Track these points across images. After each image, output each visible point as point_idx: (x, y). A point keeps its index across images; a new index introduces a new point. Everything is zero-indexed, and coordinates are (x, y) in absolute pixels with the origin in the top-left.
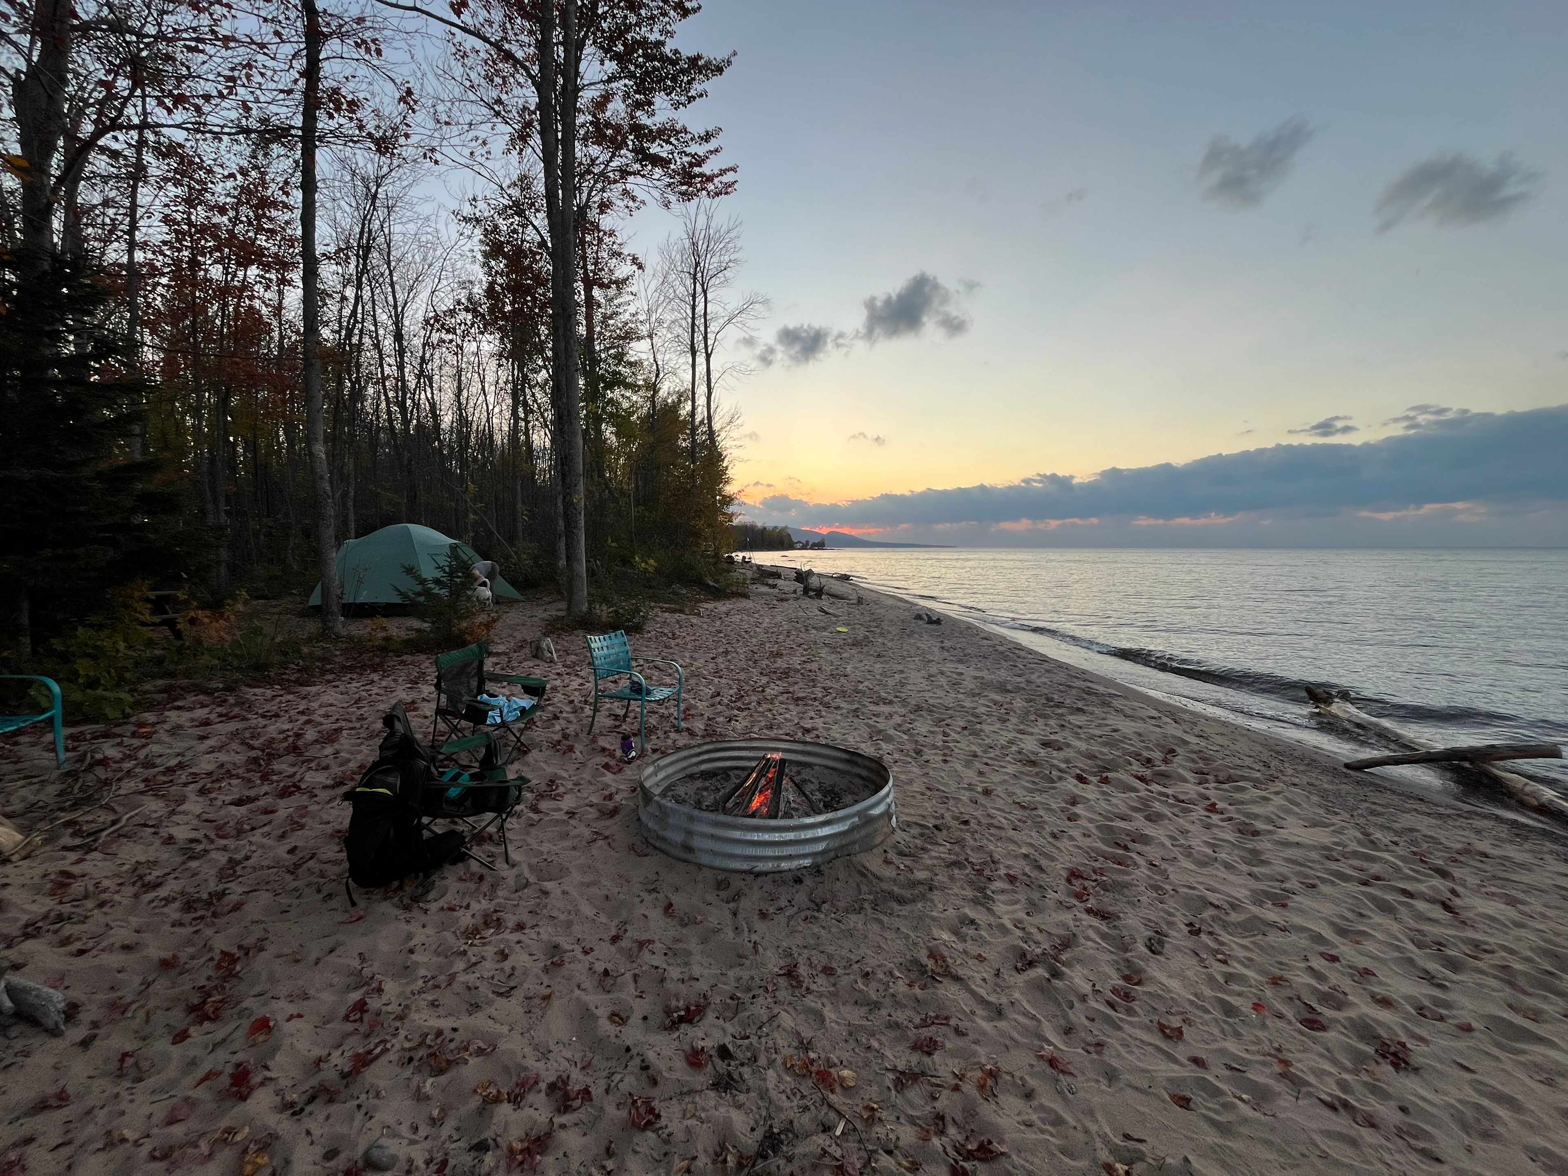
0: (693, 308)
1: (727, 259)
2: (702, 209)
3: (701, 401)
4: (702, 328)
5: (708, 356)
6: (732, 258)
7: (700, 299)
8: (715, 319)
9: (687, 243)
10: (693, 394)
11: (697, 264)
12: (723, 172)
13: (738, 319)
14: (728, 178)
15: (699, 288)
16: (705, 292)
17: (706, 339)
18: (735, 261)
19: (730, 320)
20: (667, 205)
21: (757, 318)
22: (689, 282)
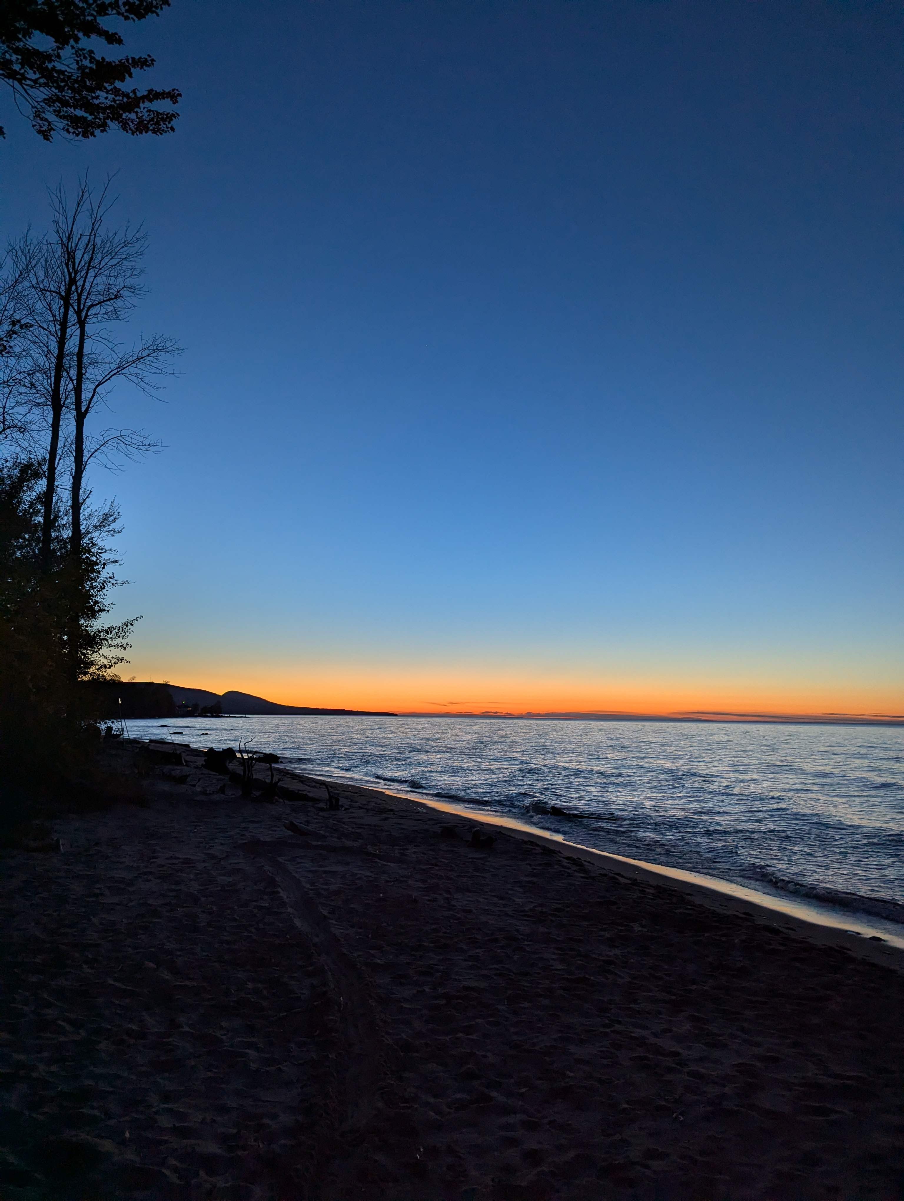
0: (62, 342)
1: (120, 282)
2: (86, 206)
3: (64, 482)
4: (73, 373)
5: (80, 418)
6: (128, 282)
7: (73, 331)
8: (94, 363)
9: (59, 251)
10: (52, 469)
11: (73, 281)
12: (153, 96)
13: (132, 369)
14: (163, 106)
15: (72, 317)
16: (82, 324)
17: (78, 390)
18: (132, 289)
19: (120, 368)
20: (46, 134)
21: (161, 371)
22: (57, 304)
